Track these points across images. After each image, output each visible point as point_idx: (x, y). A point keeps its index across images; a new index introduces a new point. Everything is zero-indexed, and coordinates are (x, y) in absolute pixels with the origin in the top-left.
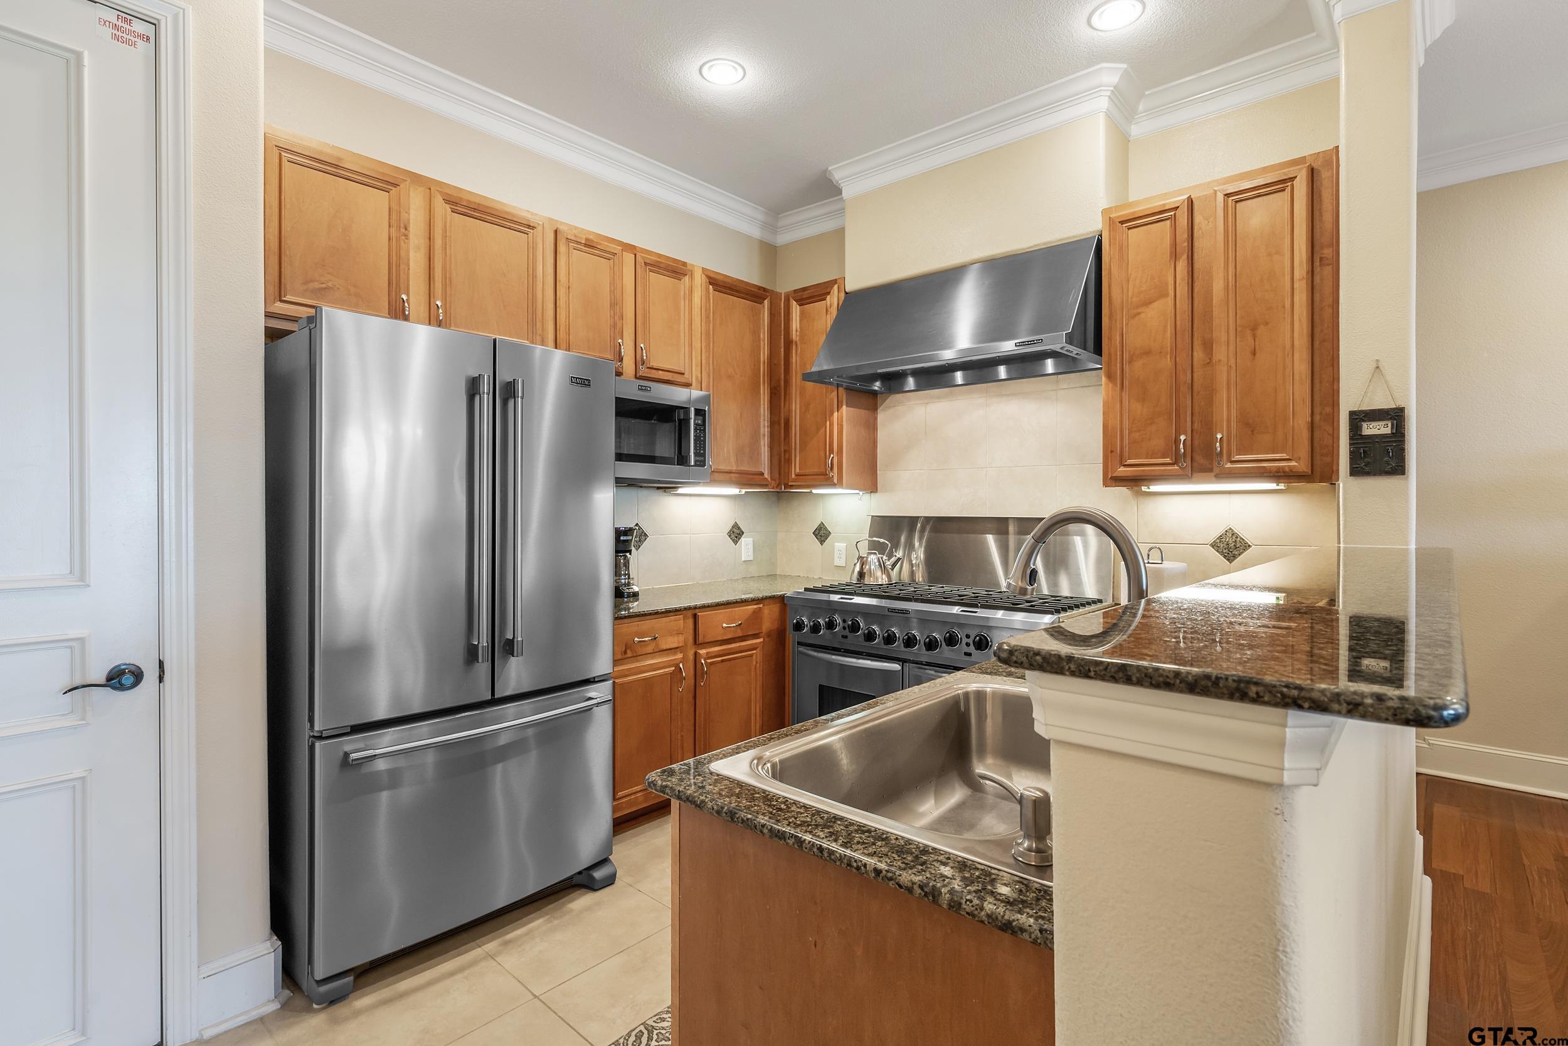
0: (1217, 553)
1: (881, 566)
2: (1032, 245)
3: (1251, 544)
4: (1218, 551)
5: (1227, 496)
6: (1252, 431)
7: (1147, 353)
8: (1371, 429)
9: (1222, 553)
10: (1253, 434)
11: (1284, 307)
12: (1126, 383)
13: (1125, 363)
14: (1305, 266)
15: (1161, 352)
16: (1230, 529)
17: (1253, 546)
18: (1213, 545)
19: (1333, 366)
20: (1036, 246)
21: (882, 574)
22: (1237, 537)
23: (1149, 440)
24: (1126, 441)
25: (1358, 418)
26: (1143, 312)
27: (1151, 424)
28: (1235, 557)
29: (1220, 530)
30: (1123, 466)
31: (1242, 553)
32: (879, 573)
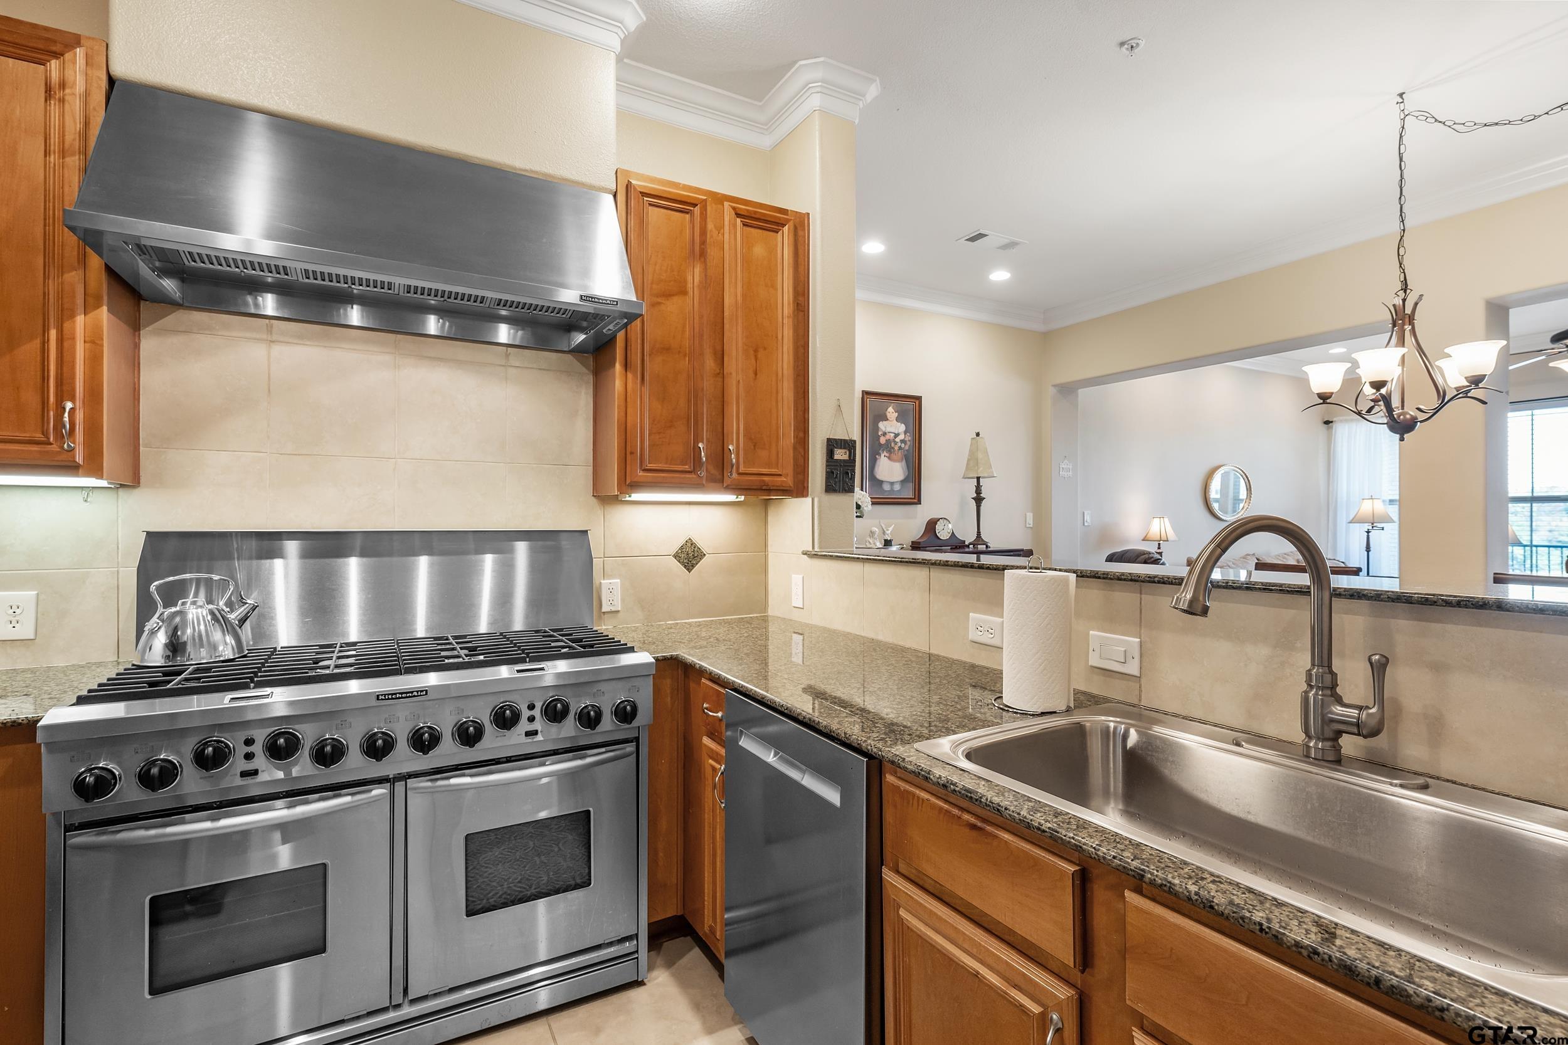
0: (679, 563)
1: (217, 621)
2: (527, 168)
3: (705, 553)
4: (679, 562)
5: (687, 507)
6: (755, 446)
7: (666, 349)
8: (840, 455)
9: (682, 563)
10: (755, 449)
11: (777, 337)
12: (647, 377)
13: (645, 354)
14: (792, 305)
15: (679, 352)
16: (690, 539)
17: (707, 555)
18: (675, 556)
19: (804, 397)
20: (532, 171)
21: (224, 635)
22: (695, 547)
23: (669, 444)
24: (647, 443)
25: (832, 445)
26: (664, 304)
27: (670, 427)
28: (693, 566)
29: (682, 541)
30: (643, 470)
31: (699, 561)
32: (217, 635)
